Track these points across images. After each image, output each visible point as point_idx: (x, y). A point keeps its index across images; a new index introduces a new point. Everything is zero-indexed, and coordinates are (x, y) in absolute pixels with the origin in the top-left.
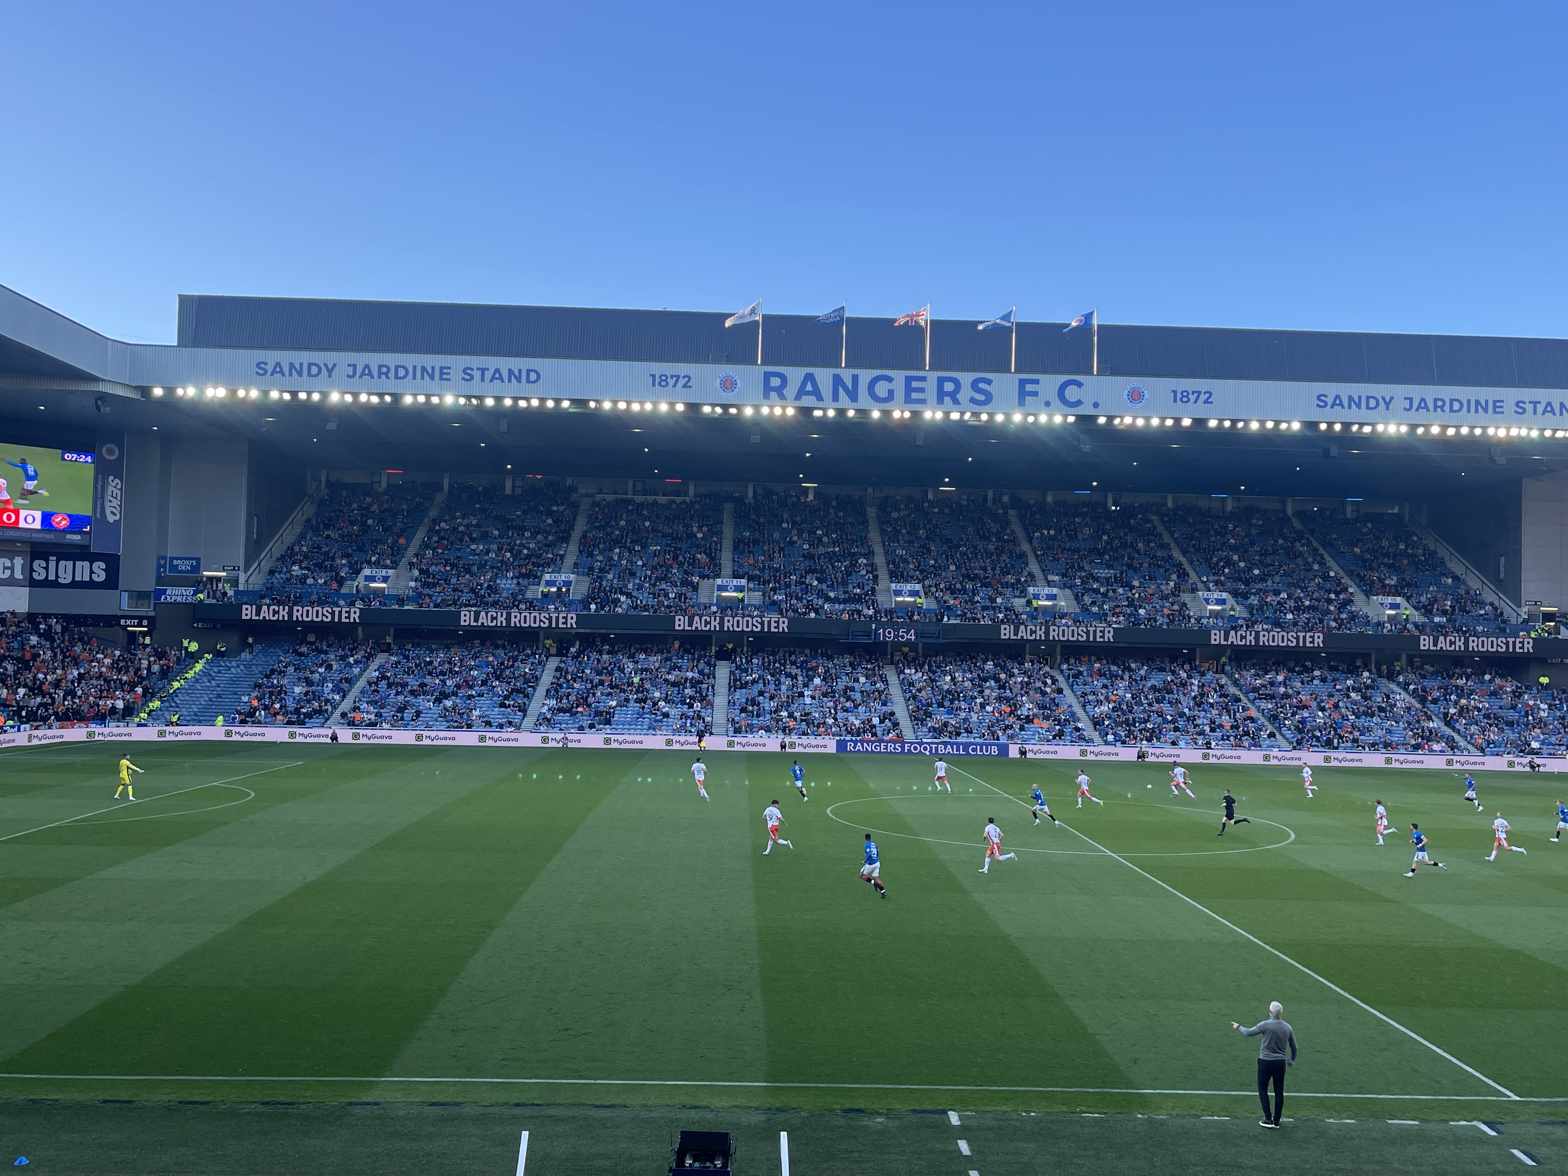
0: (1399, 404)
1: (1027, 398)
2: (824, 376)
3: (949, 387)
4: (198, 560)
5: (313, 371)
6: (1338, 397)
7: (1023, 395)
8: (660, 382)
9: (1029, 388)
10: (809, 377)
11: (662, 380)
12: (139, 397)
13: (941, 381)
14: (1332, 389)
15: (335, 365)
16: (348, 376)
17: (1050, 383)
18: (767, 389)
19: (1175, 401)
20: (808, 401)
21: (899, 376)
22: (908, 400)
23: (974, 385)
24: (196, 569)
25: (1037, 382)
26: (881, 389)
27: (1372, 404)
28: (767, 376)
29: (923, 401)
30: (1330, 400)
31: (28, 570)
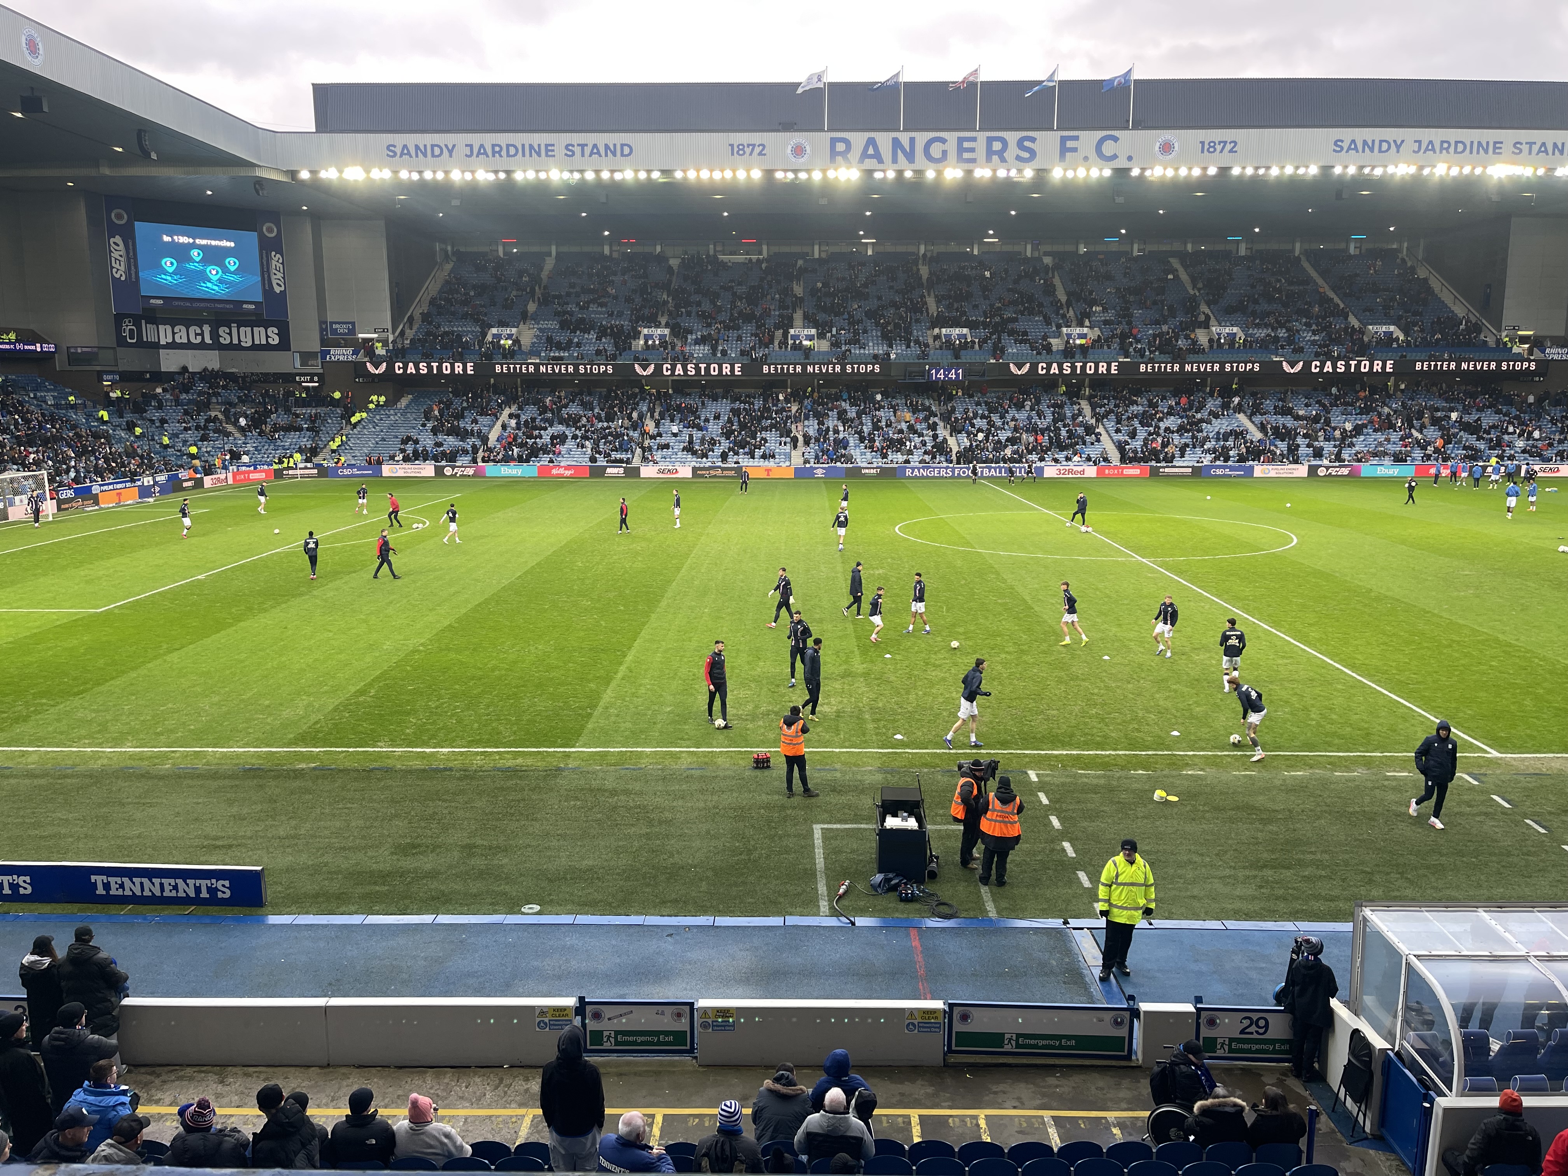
0: (1409, 146)
1: (1068, 154)
2: (884, 139)
3: (997, 146)
4: (353, 324)
5: (434, 153)
6: (1353, 141)
7: (1064, 151)
8: (738, 150)
9: (1070, 144)
10: (871, 142)
11: (740, 150)
12: (290, 181)
13: (990, 140)
14: (1347, 134)
15: (454, 146)
16: (466, 155)
17: (1088, 138)
18: (834, 154)
19: (1203, 152)
20: (870, 163)
21: (952, 137)
22: (960, 160)
23: (1020, 144)
24: (352, 332)
25: (1076, 138)
26: (936, 150)
27: (1384, 146)
28: (834, 141)
29: (973, 161)
30: (1345, 146)
31: (215, 335)
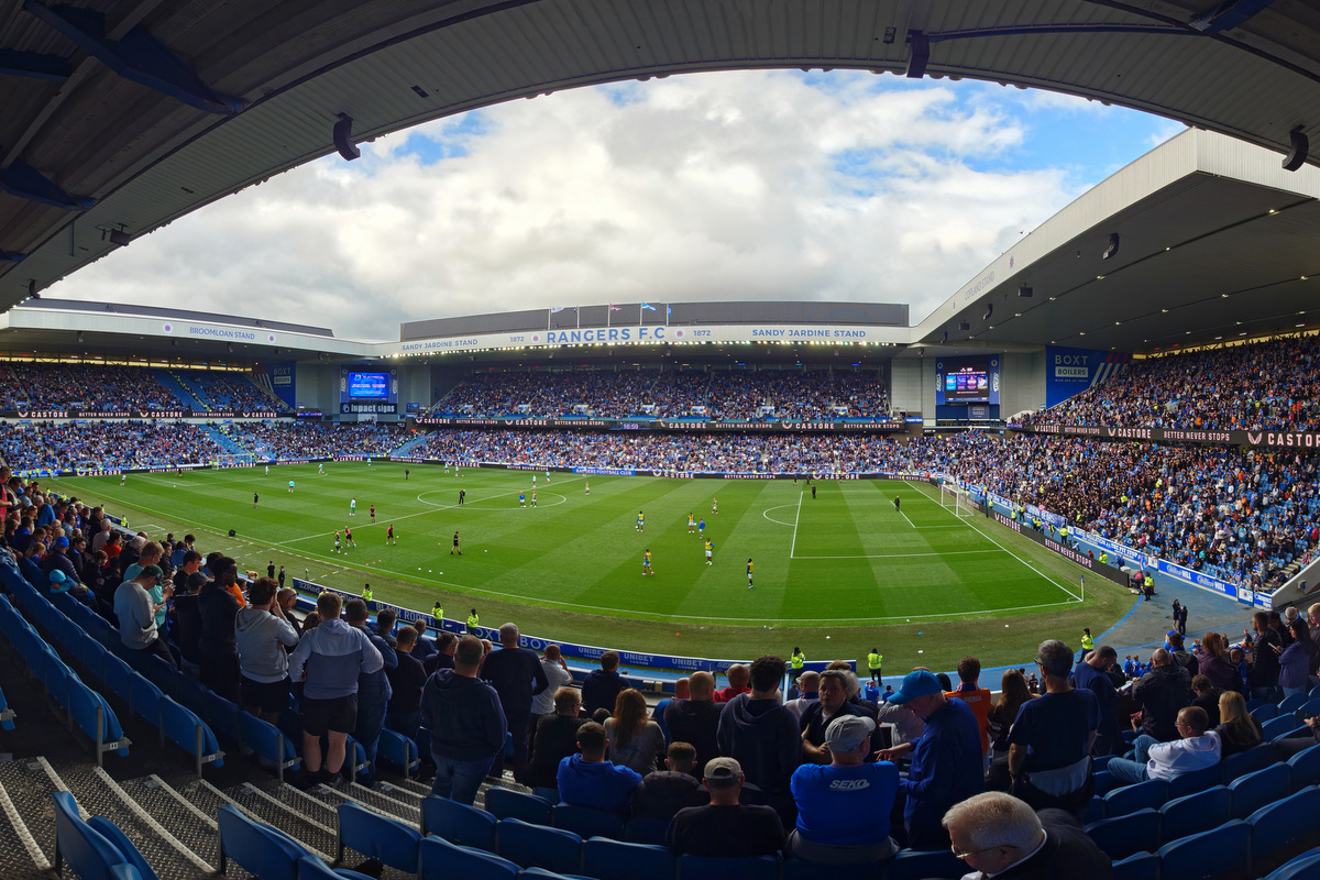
0: (787, 333)
1: (643, 335)
2: (568, 332)
3: (614, 333)
4: (417, 404)
5: (416, 347)
7: (641, 335)
8: (514, 340)
9: (644, 331)
10: (563, 333)
11: (518, 337)
12: (378, 359)
13: (610, 331)
14: (759, 328)
15: (421, 344)
17: (651, 329)
18: (549, 339)
19: (696, 335)
20: (564, 342)
21: (595, 330)
22: (599, 339)
23: (623, 332)
24: (418, 407)
25: (646, 329)
26: (589, 336)
27: (775, 333)
28: (549, 334)
29: (605, 338)
30: (761, 332)
31: (377, 409)
